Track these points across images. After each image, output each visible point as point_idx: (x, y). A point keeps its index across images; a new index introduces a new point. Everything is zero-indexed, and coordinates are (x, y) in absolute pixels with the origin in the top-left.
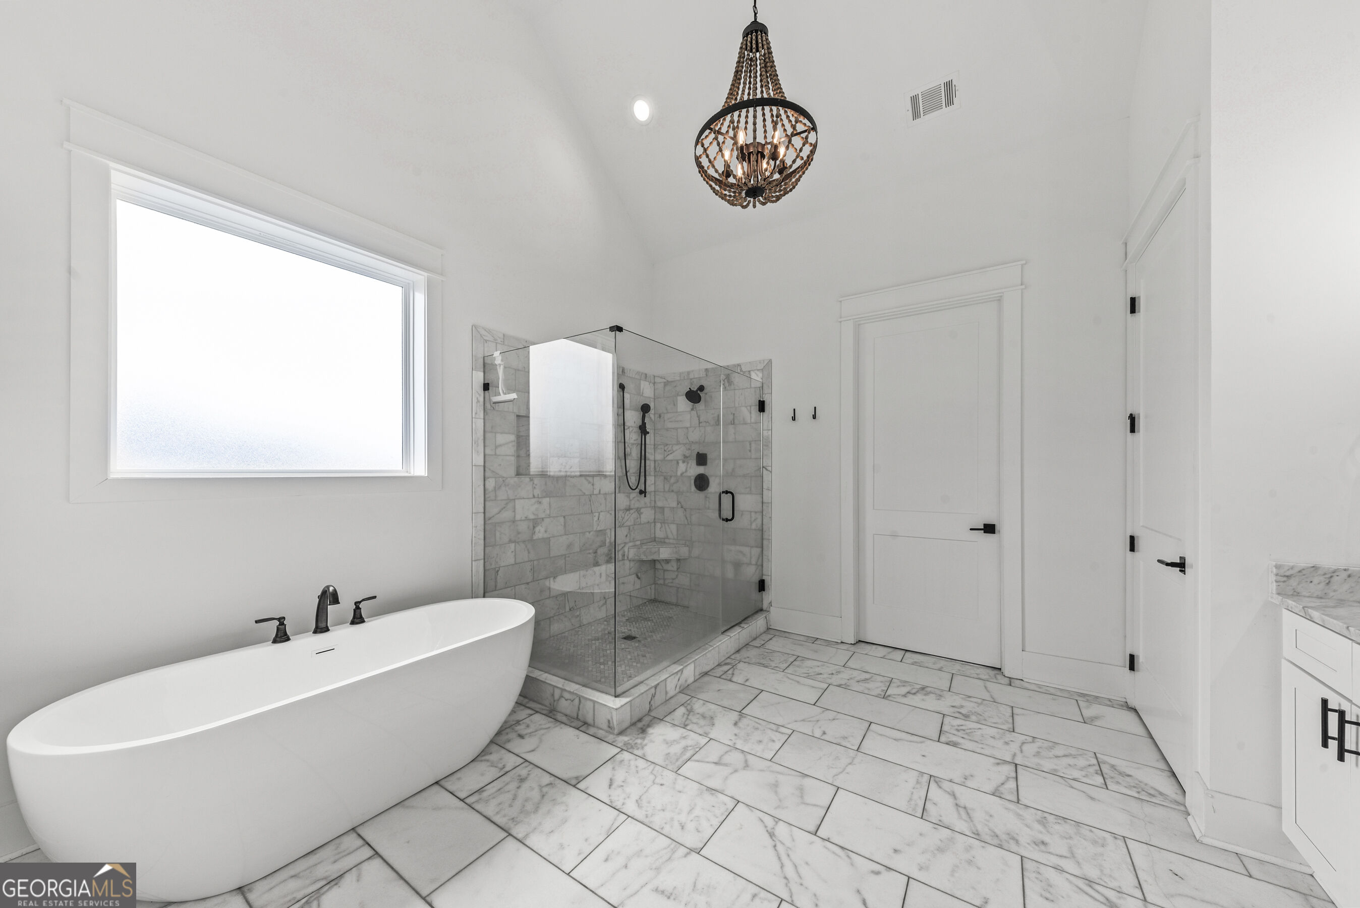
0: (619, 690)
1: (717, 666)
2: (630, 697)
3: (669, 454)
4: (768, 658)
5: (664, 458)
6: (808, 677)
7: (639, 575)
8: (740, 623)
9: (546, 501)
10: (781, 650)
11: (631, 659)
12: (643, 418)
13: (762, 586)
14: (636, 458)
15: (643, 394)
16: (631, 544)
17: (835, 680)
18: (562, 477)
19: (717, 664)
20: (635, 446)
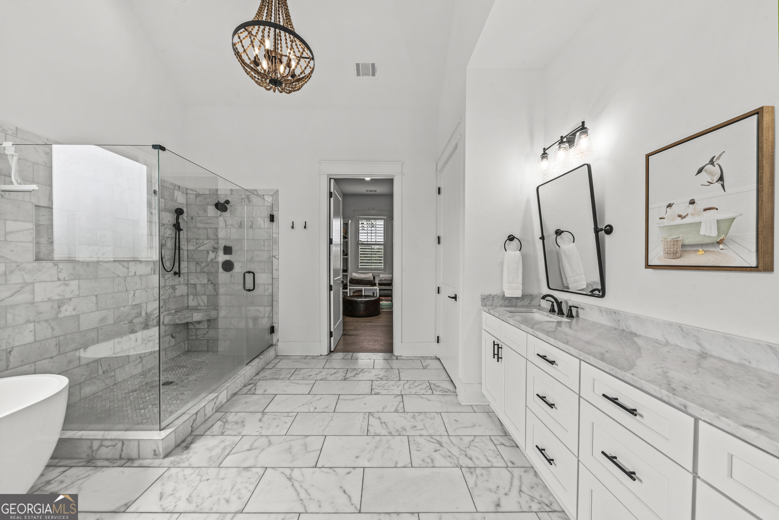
0: (163, 424)
1: (243, 387)
2: (174, 427)
3: (200, 246)
4: (278, 374)
5: (196, 249)
6: (304, 379)
7: (174, 335)
8: (258, 356)
9: (74, 284)
10: (286, 367)
11: (171, 399)
12: (177, 218)
13: (272, 330)
14: (170, 248)
15: (176, 200)
16: (166, 313)
17: (319, 377)
18: (93, 262)
19: (243, 385)
20: (169, 240)
